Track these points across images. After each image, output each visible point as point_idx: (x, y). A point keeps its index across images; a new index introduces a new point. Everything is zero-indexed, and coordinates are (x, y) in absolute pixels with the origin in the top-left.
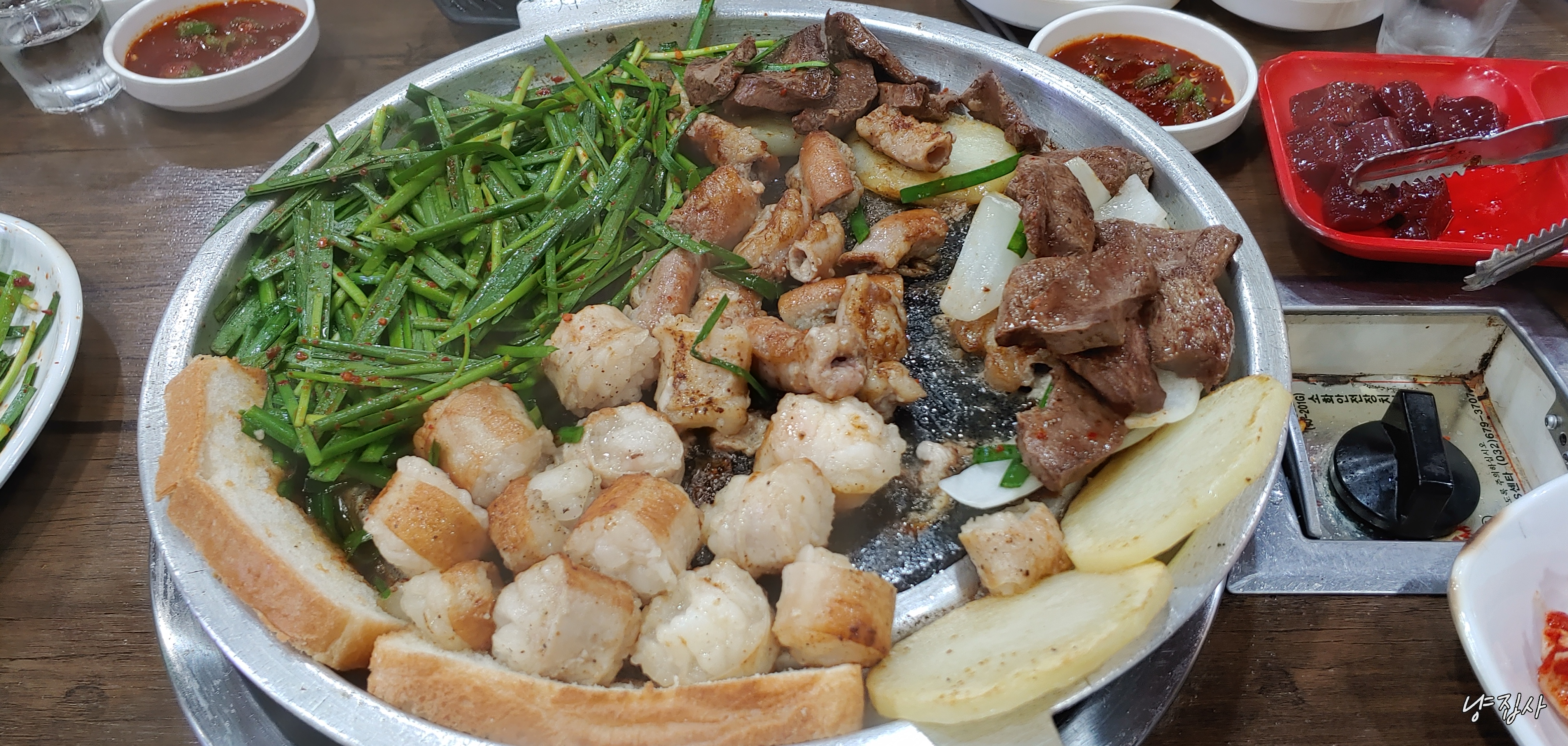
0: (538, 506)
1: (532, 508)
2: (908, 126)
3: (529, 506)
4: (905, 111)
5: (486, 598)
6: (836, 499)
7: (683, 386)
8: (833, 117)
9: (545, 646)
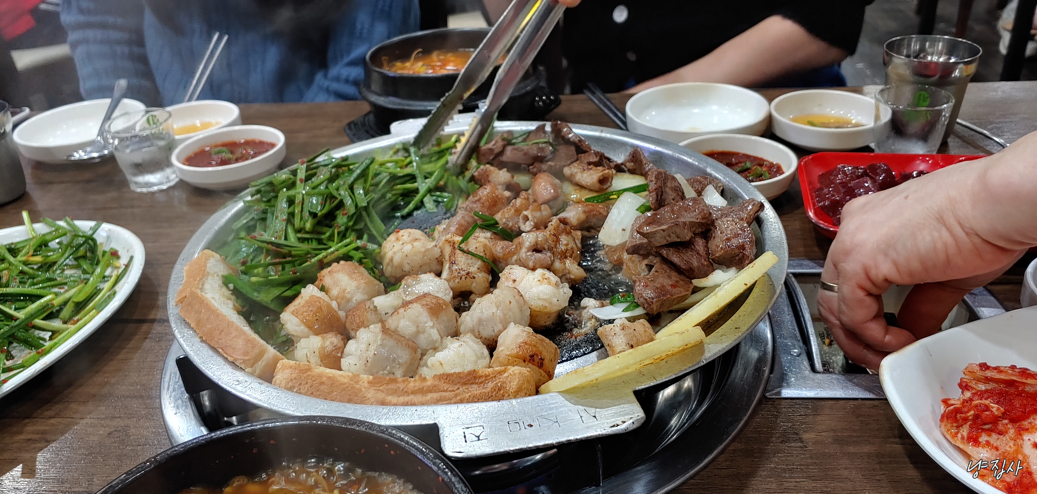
0: (372, 307)
1: (369, 308)
2: (591, 169)
3: (367, 307)
4: (589, 164)
5: (339, 345)
6: (531, 312)
7: (455, 267)
8: (551, 166)
9: (367, 361)
